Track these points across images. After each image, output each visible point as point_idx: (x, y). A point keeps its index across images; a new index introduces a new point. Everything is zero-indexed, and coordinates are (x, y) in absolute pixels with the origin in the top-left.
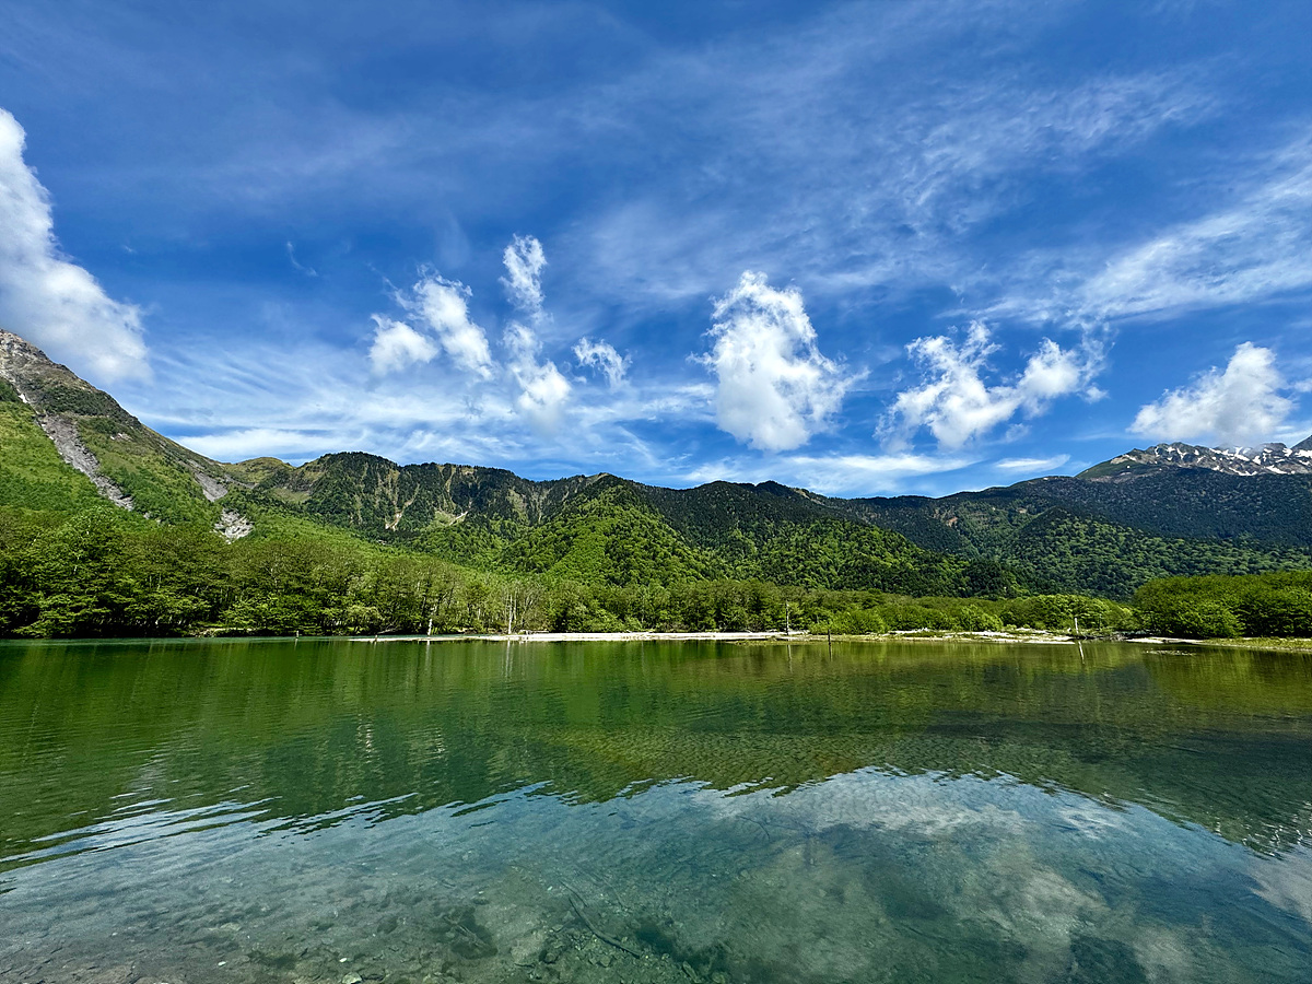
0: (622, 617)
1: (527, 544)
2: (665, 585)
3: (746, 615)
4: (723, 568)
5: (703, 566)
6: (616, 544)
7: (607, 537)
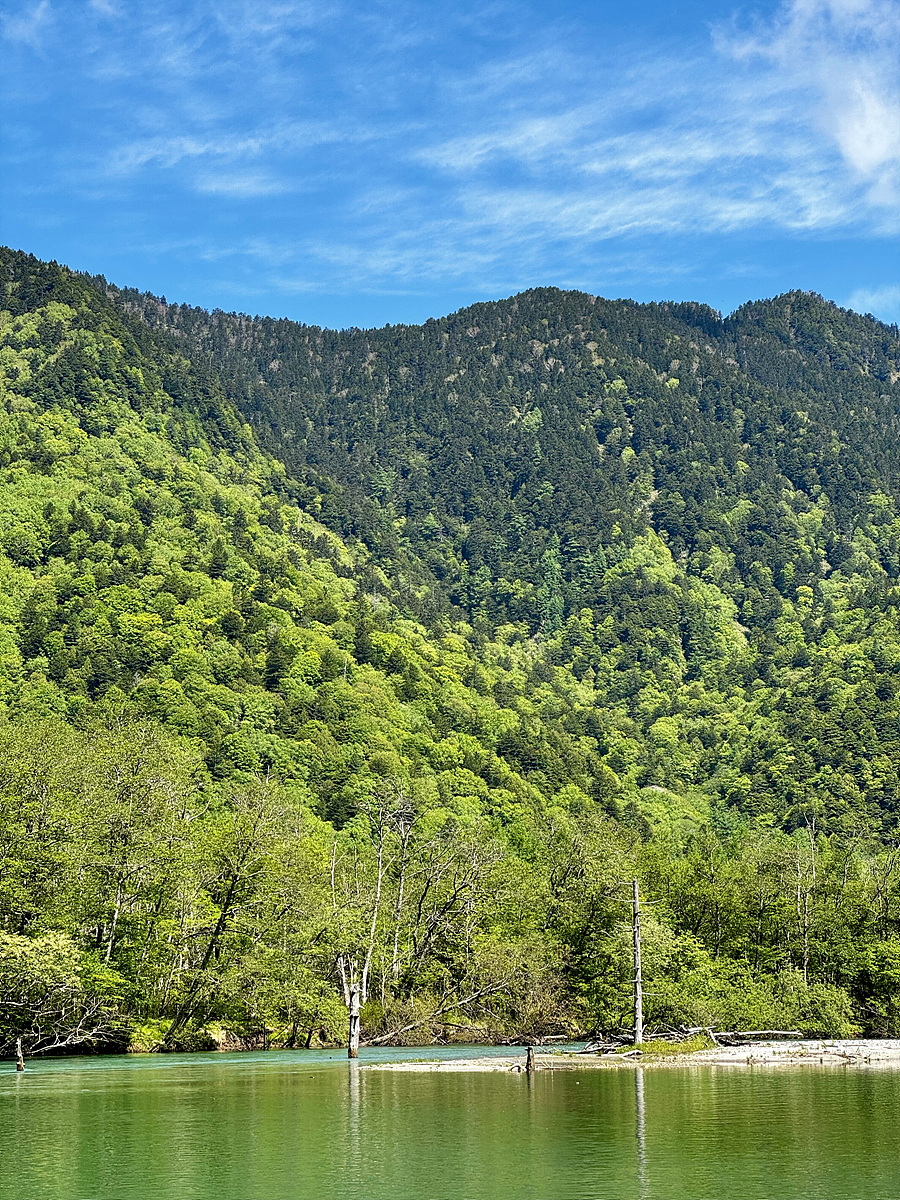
5: (510, 721)
6: (77, 609)
7: (25, 573)
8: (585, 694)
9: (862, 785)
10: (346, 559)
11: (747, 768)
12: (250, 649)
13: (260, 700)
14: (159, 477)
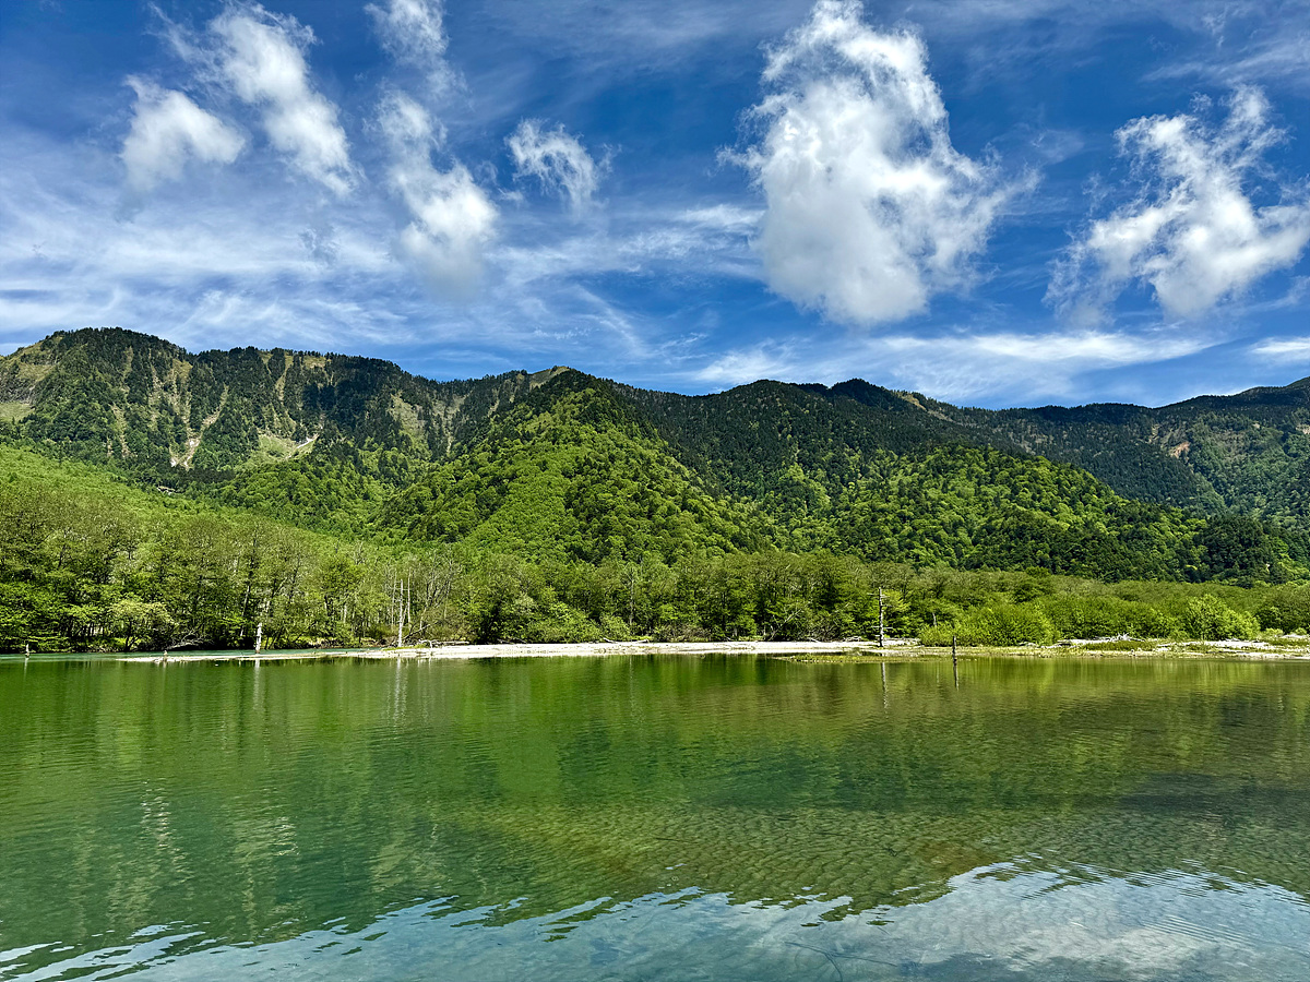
0: (595, 617)
1: (427, 492)
2: (670, 561)
3: (810, 613)
4: (770, 532)
5: (736, 529)
6: (584, 492)
7: (568, 480)
8: (771, 520)
9: (865, 552)
10: (687, 474)
11: (825, 546)
12: (643, 505)
13: (645, 522)
14: (622, 447)
